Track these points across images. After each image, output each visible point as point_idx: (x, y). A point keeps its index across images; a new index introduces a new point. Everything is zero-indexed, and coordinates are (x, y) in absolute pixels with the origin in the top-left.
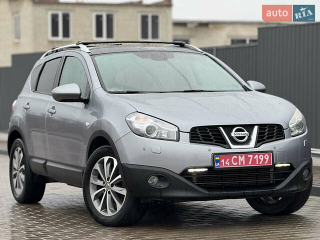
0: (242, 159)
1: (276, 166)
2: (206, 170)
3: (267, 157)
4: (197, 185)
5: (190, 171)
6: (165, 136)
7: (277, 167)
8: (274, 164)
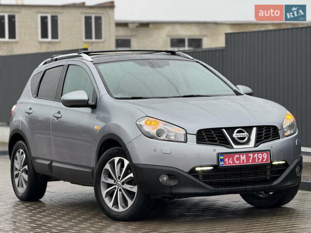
0: (243, 157)
1: (273, 163)
2: (212, 168)
3: (265, 156)
4: (204, 182)
5: (197, 169)
6: (173, 138)
7: (274, 165)
8: (271, 162)
